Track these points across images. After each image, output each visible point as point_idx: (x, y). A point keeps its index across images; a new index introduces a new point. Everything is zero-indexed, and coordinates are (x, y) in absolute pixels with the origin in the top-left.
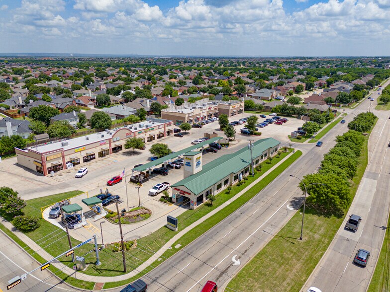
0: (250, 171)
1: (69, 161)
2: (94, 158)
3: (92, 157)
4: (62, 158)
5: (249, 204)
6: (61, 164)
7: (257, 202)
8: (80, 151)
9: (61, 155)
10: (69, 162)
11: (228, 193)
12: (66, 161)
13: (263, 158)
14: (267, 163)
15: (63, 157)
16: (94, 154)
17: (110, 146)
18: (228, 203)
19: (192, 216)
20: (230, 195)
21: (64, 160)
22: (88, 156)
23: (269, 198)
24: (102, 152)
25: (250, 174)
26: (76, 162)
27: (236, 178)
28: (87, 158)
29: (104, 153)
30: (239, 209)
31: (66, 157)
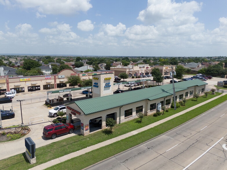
0: (172, 104)
1: (13, 87)
2: (39, 89)
3: (37, 88)
4: (6, 84)
5: (163, 137)
6: (6, 90)
7: (175, 136)
8: (25, 81)
9: (5, 81)
10: (13, 89)
11: (139, 122)
12: (10, 87)
13: (189, 95)
14: (192, 100)
15: (8, 84)
16: (39, 86)
17: (55, 82)
18: (134, 133)
19: (76, 143)
20: (141, 124)
21: (8, 86)
22: (33, 87)
23: (193, 133)
24: (47, 85)
25: (172, 107)
26: (20, 90)
27: (153, 107)
28: (32, 88)
29: (49, 86)
30: (148, 143)
31: (10, 84)
